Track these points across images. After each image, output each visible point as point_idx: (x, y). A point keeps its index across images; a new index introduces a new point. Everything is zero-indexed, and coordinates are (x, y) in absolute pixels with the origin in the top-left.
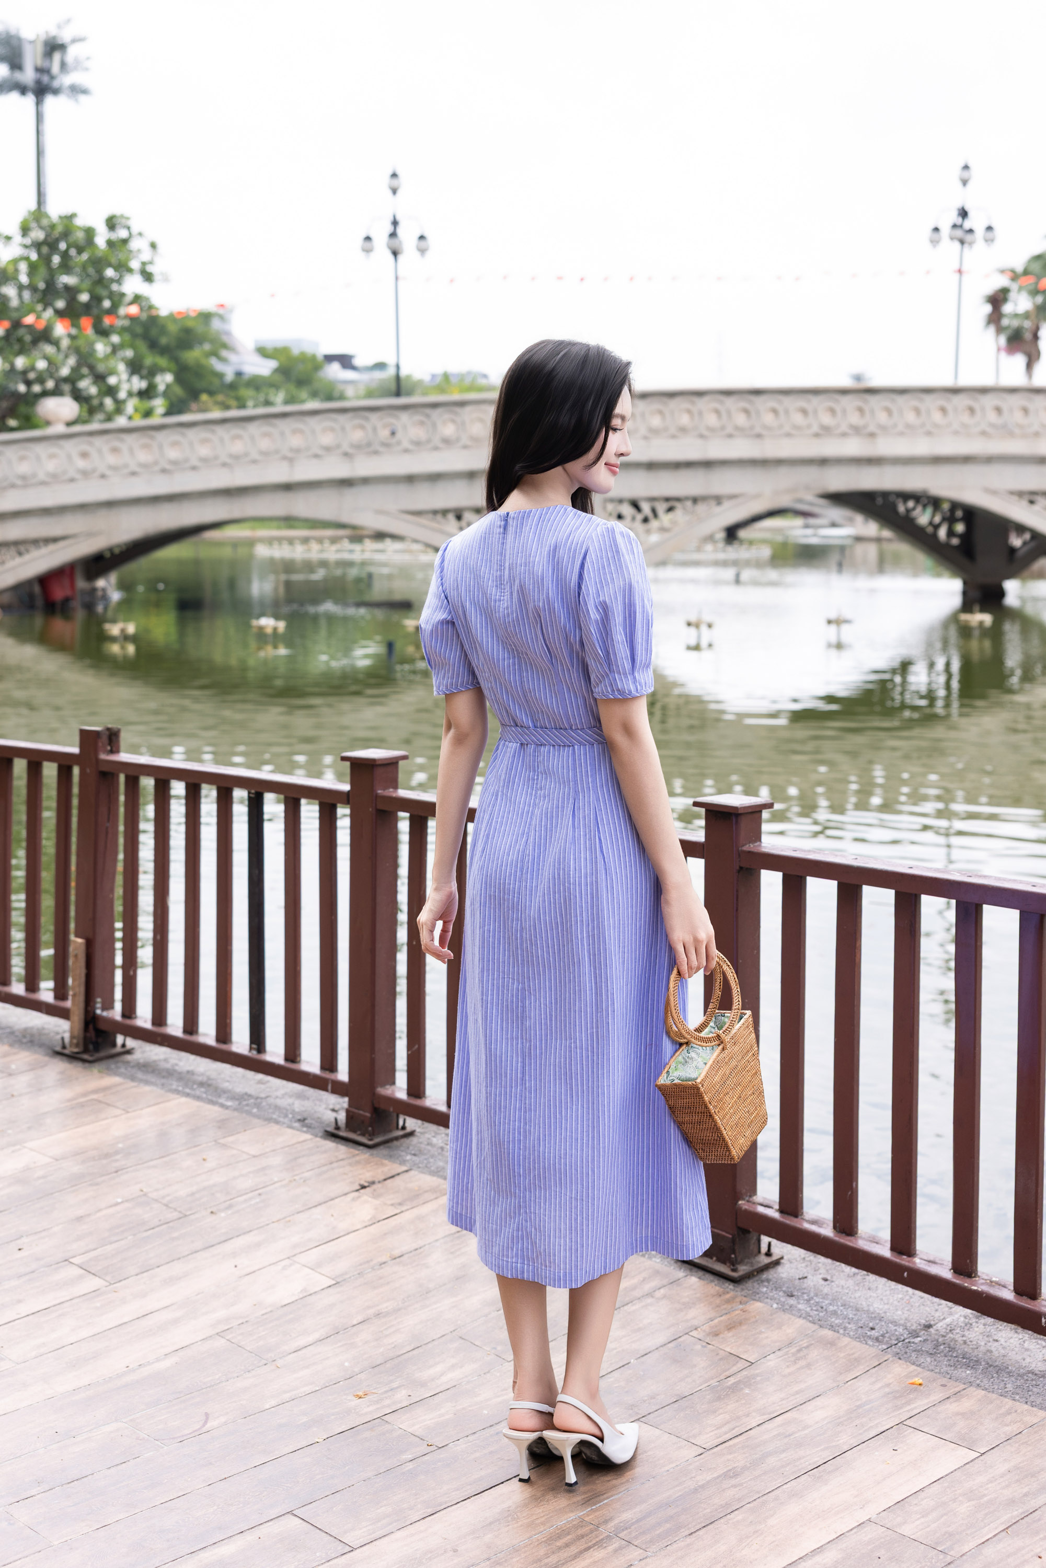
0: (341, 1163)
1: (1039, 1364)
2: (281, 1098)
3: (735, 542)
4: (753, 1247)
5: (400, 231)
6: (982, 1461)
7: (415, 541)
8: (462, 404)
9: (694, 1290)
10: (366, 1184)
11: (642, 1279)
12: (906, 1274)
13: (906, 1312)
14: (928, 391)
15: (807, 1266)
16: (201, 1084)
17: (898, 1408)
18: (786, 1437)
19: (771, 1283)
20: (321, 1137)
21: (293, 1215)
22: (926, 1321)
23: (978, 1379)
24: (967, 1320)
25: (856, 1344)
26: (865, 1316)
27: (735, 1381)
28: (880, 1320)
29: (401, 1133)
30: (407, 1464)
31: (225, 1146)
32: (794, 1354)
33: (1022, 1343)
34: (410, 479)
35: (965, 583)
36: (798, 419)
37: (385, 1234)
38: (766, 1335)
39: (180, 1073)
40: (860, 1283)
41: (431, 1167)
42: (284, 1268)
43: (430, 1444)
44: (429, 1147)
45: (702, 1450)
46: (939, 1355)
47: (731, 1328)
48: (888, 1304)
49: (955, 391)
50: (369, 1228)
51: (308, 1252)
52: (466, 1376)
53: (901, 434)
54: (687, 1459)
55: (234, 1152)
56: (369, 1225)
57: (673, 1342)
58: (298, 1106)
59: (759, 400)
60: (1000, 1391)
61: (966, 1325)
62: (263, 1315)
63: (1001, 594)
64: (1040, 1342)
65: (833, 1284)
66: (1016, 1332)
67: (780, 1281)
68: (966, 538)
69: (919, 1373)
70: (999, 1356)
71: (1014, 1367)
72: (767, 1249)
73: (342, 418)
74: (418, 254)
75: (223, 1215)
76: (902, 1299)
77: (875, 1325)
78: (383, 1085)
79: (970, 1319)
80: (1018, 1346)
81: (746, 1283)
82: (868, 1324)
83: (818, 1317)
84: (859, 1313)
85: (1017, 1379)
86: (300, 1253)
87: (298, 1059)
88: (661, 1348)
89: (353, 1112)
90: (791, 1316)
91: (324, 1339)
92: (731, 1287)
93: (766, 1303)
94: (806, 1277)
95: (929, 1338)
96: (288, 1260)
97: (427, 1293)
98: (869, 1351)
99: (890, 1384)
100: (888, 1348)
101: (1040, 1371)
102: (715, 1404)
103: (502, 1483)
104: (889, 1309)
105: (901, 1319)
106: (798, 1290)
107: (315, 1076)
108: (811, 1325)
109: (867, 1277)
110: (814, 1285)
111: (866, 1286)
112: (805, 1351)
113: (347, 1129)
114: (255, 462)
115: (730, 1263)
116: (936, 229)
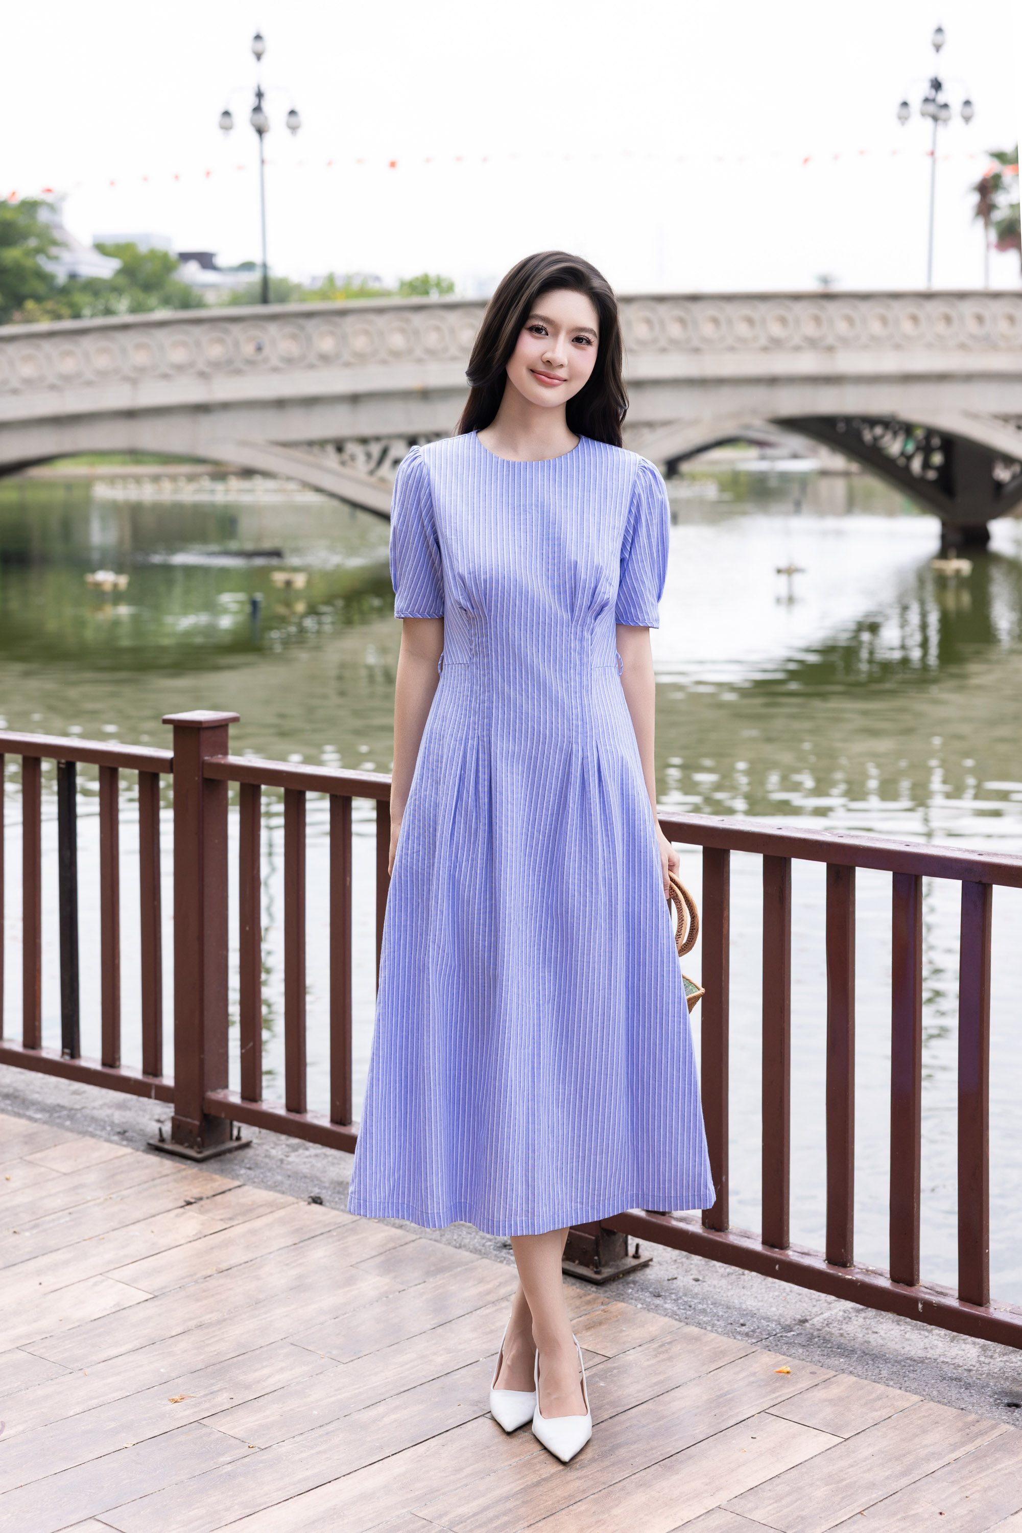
0: (165, 1179)
1: (919, 1352)
2: (98, 1109)
3: (675, 476)
4: (619, 1249)
5: (266, 105)
6: (845, 1446)
7: (289, 478)
8: (343, 313)
10: (193, 1200)
11: (498, 1284)
12: (777, 1267)
13: (781, 1308)
14: (896, 296)
15: (677, 1268)
17: (761, 1396)
18: (639, 1428)
19: (637, 1284)
20: (144, 1151)
21: (108, 1232)
22: (802, 1316)
23: (852, 1366)
24: (846, 1315)
25: (724, 1339)
26: (736, 1313)
28: (752, 1317)
29: (235, 1144)
30: (225, 1466)
31: (31, 1163)
32: (655, 1349)
34: (280, 404)
35: (944, 525)
36: (743, 329)
37: (212, 1248)
38: (627, 1333)
40: (734, 1282)
41: (268, 1181)
42: (95, 1284)
43: (252, 1446)
44: (267, 1160)
46: (812, 1347)
47: (589, 1328)
48: (762, 1301)
49: (928, 296)
50: (194, 1243)
51: (123, 1267)
52: (296, 1378)
53: (866, 347)
55: (43, 1170)
56: (194, 1241)
58: (118, 1117)
59: (696, 308)
60: (874, 1377)
61: (845, 1319)
62: (70, 1329)
63: (985, 537)
64: (922, 1332)
65: (704, 1284)
66: (898, 1324)
67: (647, 1283)
68: (945, 471)
69: (788, 1362)
70: (877, 1346)
71: (892, 1354)
72: (634, 1251)
73: (196, 331)
74: (287, 132)
75: (27, 1234)
76: (778, 1296)
77: (746, 1321)
78: (214, 1089)
79: (850, 1313)
80: (898, 1336)
81: (611, 1285)
82: (739, 1320)
83: (685, 1315)
84: (730, 1311)
85: (893, 1366)
86: (115, 1269)
87: (117, 1063)
89: (180, 1121)
90: (656, 1315)
91: (137, 1349)
92: (594, 1289)
93: (631, 1303)
94: (676, 1278)
95: (803, 1332)
96: (100, 1276)
97: (256, 1304)
98: (737, 1345)
99: (755, 1373)
100: (757, 1342)
101: (920, 1358)
103: (330, 1482)
104: (763, 1306)
105: (775, 1315)
106: (665, 1291)
107: (137, 1082)
108: (676, 1323)
109: (742, 1277)
110: (684, 1286)
111: (740, 1285)
112: (667, 1346)
113: (173, 1141)
114: (89, 383)
115: (593, 1265)
116: (905, 104)
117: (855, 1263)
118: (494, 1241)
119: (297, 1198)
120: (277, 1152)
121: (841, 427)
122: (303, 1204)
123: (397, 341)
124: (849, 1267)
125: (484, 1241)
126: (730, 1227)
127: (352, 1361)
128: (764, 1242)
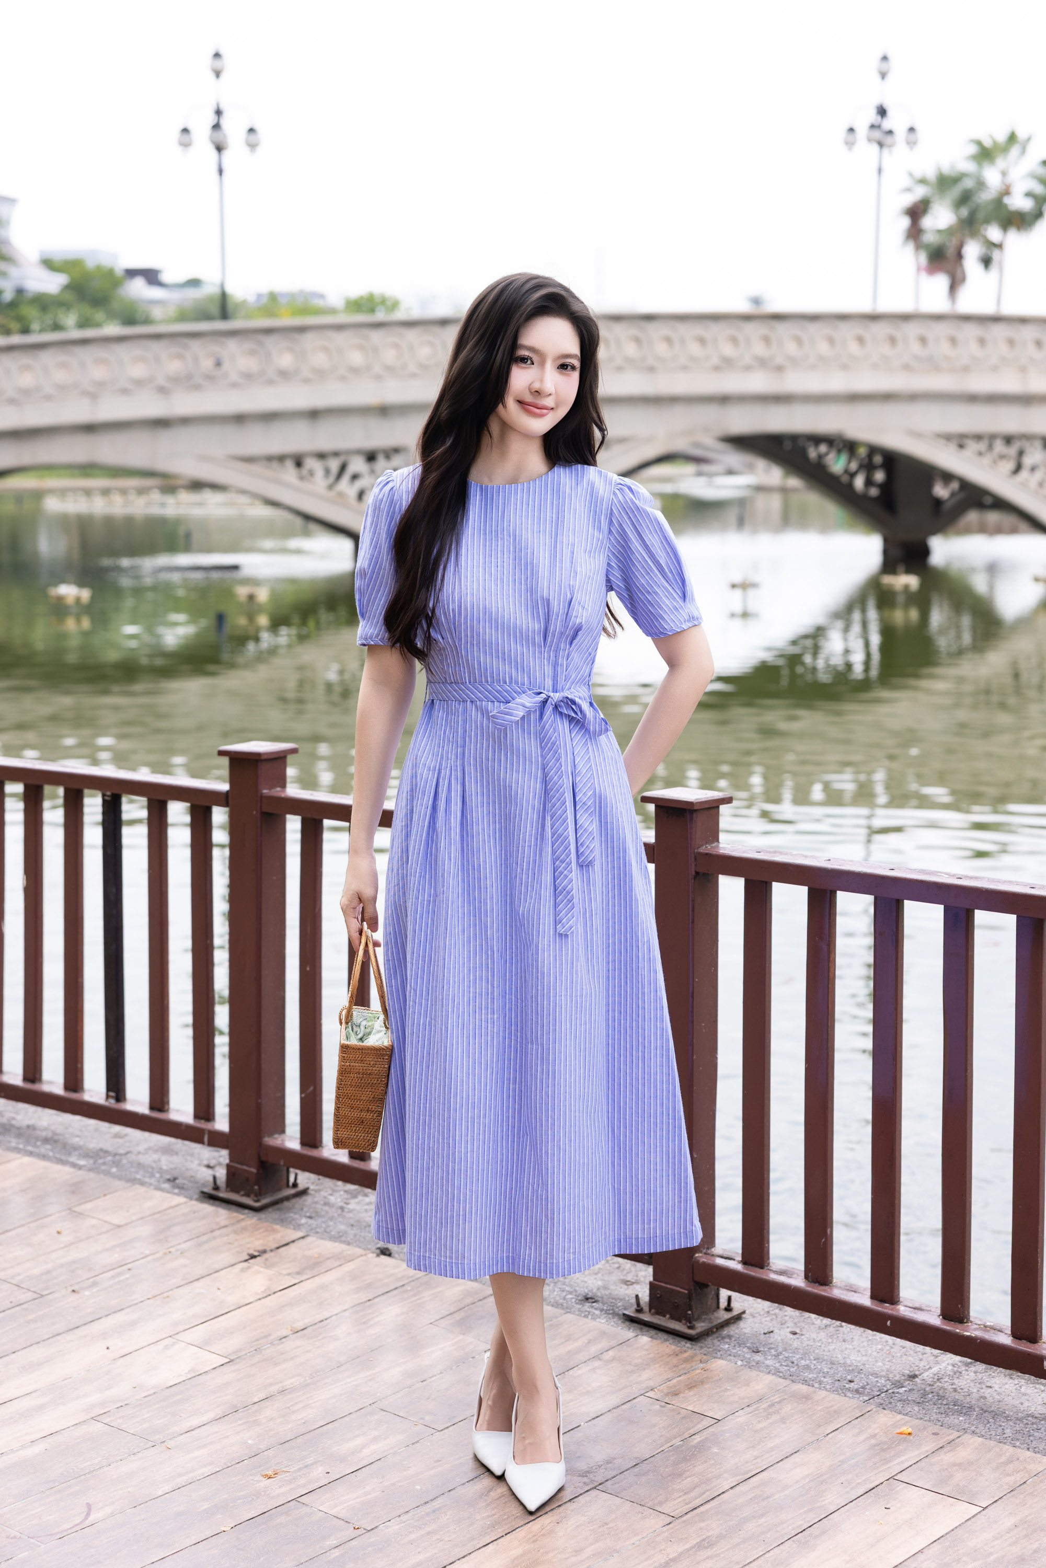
0: (224, 1231)
1: (1040, 1407)
2: (143, 1154)
4: (711, 1302)
5: (224, 122)
6: (985, 1516)
8: (302, 329)
9: (647, 1350)
10: (256, 1254)
11: (586, 1341)
12: (889, 1323)
13: (887, 1363)
14: (843, 317)
15: (772, 1320)
16: (46, 1140)
17: (886, 1461)
18: (764, 1499)
19: (733, 1339)
20: (197, 1200)
21: (172, 1290)
22: (911, 1371)
23: (973, 1425)
24: (955, 1369)
25: (834, 1396)
26: (841, 1369)
27: (701, 1439)
28: (859, 1373)
29: (292, 1191)
30: (333, 1551)
31: (81, 1215)
32: (765, 1410)
33: (1019, 1388)
34: (240, 419)
35: (886, 541)
36: (695, 349)
37: (284, 1306)
38: (732, 1392)
39: (19, 1128)
40: (833, 1335)
41: (331, 1231)
42: (166, 1347)
43: (357, 1527)
44: (327, 1208)
45: (669, 1519)
46: (927, 1404)
47: (691, 1387)
48: (866, 1355)
49: (874, 318)
50: (263, 1300)
51: (193, 1328)
52: (392, 1448)
53: (813, 367)
54: (654, 1529)
55: (94, 1222)
56: (264, 1298)
57: (627, 1404)
58: (166, 1162)
60: (998, 1437)
61: (955, 1373)
62: (145, 1397)
63: (925, 552)
64: (1037, 1386)
65: (803, 1337)
66: (1011, 1378)
67: (743, 1337)
68: (887, 488)
69: (907, 1422)
70: (994, 1402)
71: (1011, 1411)
72: (726, 1304)
73: (155, 346)
74: (246, 150)
75: (87, 1293)
76: (882, 1350)
77: (853, 1378)
78: (271, 1134)
79: (959, 1367)
80: (1014, 1391)
81: (705, 1340)
82: (846, 1377)
83: (789, 1372)
84: (835, 1366)
85: (1016, 1424)
86: (184, 1331)
87: (166, 1107)
88: (614, 1410)
89: (236, 1168)
90: (759, 1373)
91: (220, 1418)
92: (688, 1345)
93: (730, 1360)
94: (772, 1332)
95: (915, 1388)
96: (170, 1338)
97: (338, 1367)
98: (850, 1404)
99: (875, 1435)
100: (870, 1399)
101: (1041, 1414)
102: (680, 1466)
104: (868, 1360)
105: (883, 1371)
106: (764, 1346)
107: (188, 1127)
108: (781, 1380)
109: (841, 1329)
110: (782, 1340)
111: (840, 1338)
112: (777, 1406)
113: (228, 1189)
114: (48, 398)
115: (685, 1320)
116: (851, 130)
117: (971, 1319)
118: (574, 1294)
119: (365, 1249)
120: (336, 1199)
121: (788, 445)
122: (372, 1256)
123: (357, 358)
124: (965, 1323)
125: (564, 1294)
126: (834, 1280)
127: (447, 1428)
128: (873, 1297)
